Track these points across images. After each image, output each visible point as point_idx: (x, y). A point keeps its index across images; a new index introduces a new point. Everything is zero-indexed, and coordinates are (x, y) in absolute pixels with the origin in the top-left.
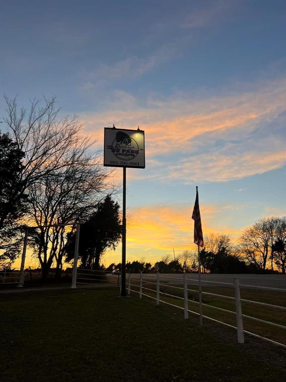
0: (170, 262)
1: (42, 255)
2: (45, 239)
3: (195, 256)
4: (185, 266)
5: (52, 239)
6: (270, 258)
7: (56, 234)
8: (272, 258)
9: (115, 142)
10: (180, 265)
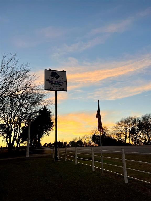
0: (77, 141)
1: (8, 140)
2: (10, 131)
3: (90, 137)
4: (85, 143)
5: (14, 131)
6: (128, 138)
7: (16, 128)
8: (129, 137)
9: (51, 77)
10: (82, 143)
